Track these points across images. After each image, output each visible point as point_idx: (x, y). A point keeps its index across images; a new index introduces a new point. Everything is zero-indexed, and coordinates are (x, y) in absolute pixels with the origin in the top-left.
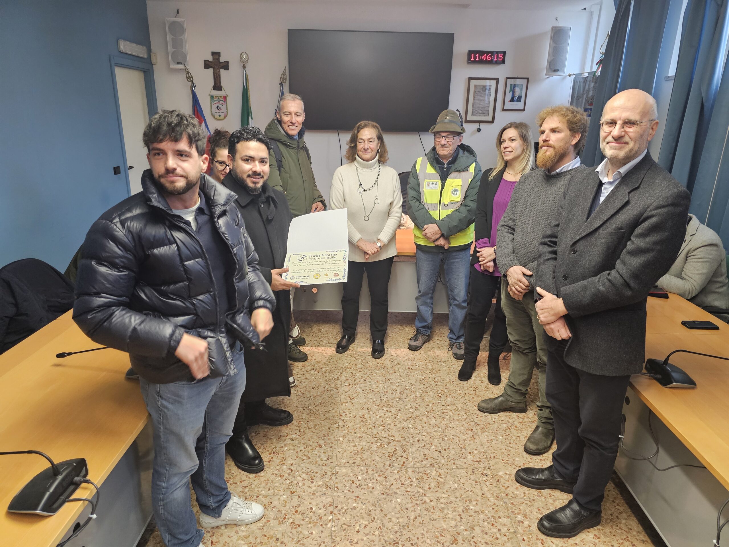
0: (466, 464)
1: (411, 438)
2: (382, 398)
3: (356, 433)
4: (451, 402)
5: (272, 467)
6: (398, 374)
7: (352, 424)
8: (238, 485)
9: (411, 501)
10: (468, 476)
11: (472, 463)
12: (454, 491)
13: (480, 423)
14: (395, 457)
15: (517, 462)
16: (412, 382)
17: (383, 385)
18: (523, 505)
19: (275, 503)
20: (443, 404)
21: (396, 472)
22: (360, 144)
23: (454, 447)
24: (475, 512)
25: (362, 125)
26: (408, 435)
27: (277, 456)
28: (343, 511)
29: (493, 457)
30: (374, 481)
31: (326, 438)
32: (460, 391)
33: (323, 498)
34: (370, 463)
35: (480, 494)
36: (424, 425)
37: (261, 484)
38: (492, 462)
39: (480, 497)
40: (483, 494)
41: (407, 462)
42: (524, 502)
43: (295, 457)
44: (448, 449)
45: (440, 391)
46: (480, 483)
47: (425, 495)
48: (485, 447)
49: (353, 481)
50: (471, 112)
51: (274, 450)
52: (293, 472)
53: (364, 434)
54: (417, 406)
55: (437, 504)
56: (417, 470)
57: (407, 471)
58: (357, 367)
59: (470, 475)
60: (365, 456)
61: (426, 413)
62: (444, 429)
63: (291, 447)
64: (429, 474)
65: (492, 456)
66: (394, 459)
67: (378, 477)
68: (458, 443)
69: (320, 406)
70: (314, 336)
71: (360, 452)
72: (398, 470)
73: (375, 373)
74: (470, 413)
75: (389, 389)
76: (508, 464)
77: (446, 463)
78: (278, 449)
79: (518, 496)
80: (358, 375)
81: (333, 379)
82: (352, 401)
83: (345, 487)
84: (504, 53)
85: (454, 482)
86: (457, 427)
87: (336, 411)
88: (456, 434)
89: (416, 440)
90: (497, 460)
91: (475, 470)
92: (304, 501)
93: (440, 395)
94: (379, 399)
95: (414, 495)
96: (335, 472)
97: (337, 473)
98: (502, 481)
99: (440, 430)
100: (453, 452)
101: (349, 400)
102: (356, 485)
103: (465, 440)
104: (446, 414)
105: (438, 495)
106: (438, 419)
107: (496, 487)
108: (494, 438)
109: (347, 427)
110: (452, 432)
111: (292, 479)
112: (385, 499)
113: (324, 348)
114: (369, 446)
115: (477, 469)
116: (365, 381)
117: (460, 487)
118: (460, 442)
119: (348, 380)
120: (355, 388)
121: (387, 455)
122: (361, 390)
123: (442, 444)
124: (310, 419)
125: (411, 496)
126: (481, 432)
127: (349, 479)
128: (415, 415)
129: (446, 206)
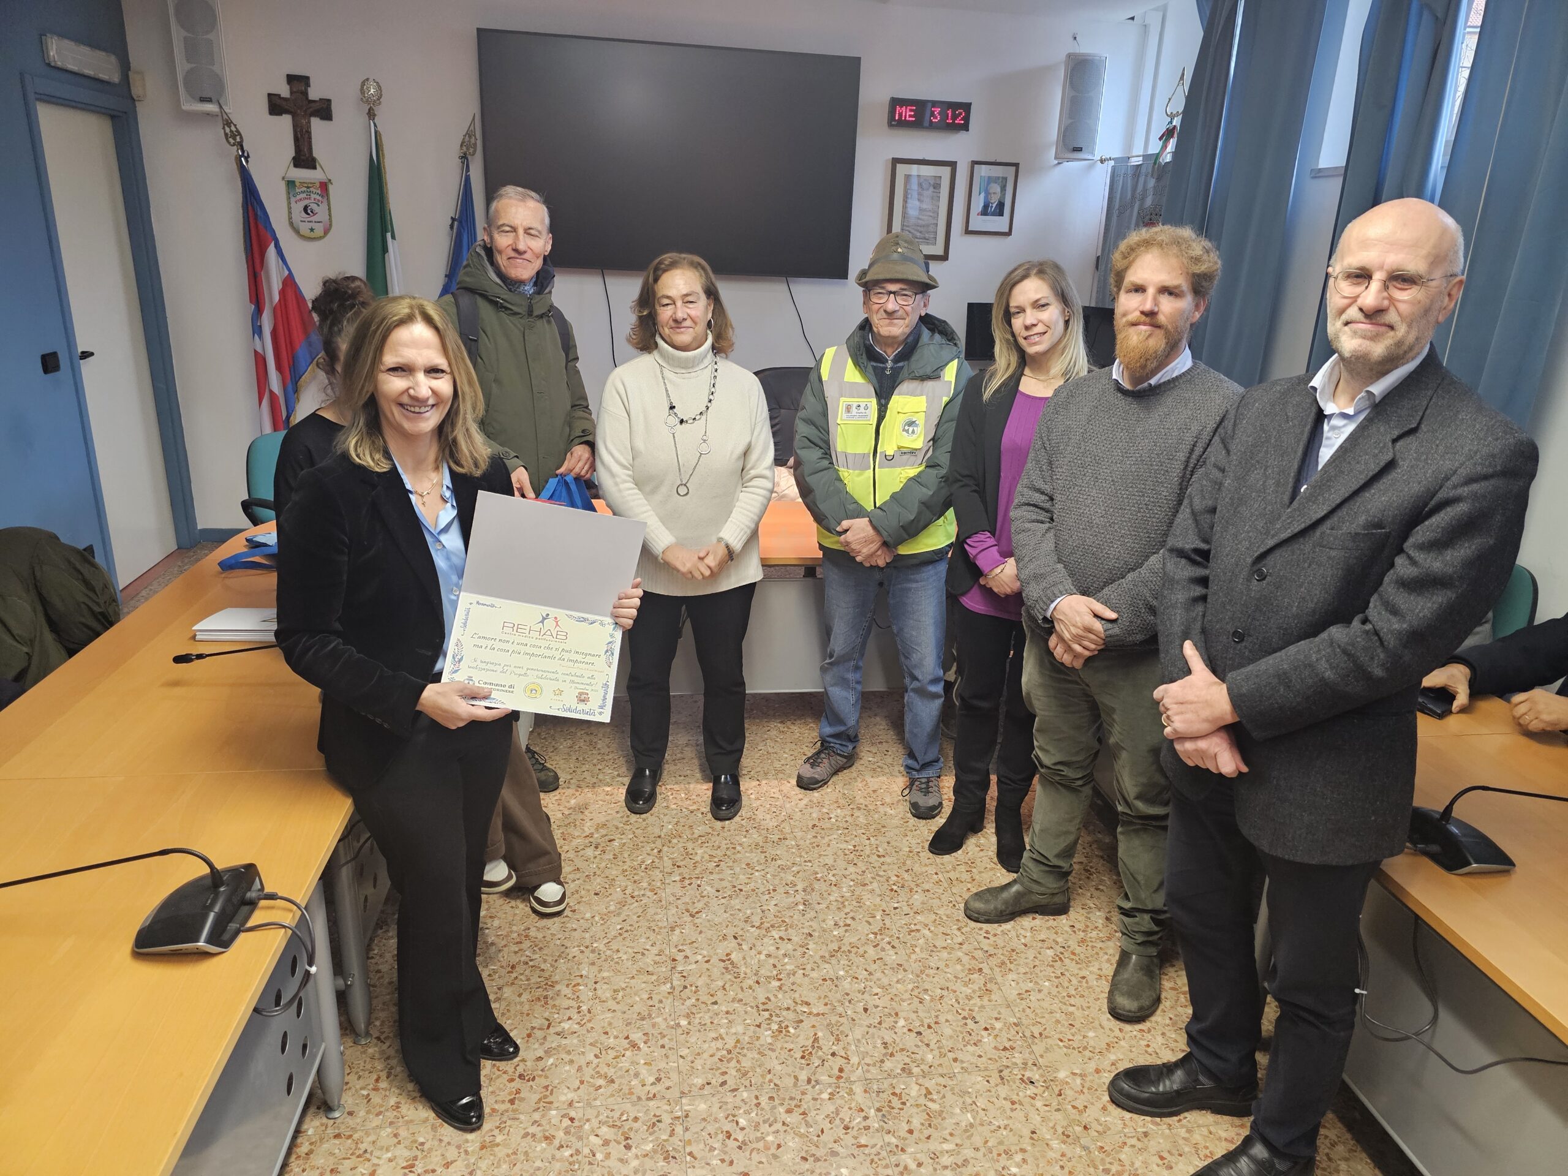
0: (984, 1059)
1: (847, 1004)
2: (764, 908)
3: (715, 1003)
4: (923, 903)
5: (523, 1114)
6: (793, 843)
7: (704, 979)
9: (873, 1171)
10: (993, 1090)
11: (995, 1054)
12: (966, 1131)
13: (996, 951)
14: (819, 1058)
16: (827, 861)
17: (763, 873)
20: (906, 909)
21: (825, 1096)
22: (665, 308)
23: (949, 1017)
25: (666, 262)
26: (838, 996)
27: (531, 1083)
29: (1037, 1035)
30: (778, 1126)
31: (646, 1025)
32: (936, 874)
35: (1026, 1133)
36: (873, 967)
39: (1027, 1140)
40: (1033, 1132)
41: (847, 1069)
43: (578, 1083)
44: (936, 1023)
45: (895, 878)
46: (1021, 1104)
47: (903, 1150)
48: (1017, 1010)
49: (727, 1132)
51: (520, 1069)
52: (576, 1123)
53: (736, 1005)
54: (848, 921)
55: (935, 1170)
56: (875, 1087)
57: (851, 1092)
58: (696, 831)
59: (997, 1085)
60: (746, 1063)
61: (872, 936)
62: (918, 972)
63: (564, 1056)
64: (903, 1095)
65: (1036, 1031)
66: (817, 1062)
67: (786, 1115)
68: (956, 1005)
69: (620, 938)
71: (735, 1052)
72: (829, 1090)
73: (740, 844)
75: (777, 882)
77: (936, 1062)
78: (529, 1063)
79: (1109, 1129)
80: (700, 852)
81: (643, 866)
82: (697, 921)
83: (709, 1151)
84: (967, 107)
85: (964, 1109)
86: (947, 965)
87: (660, 951)
88: (947, 984)
89: (860, 1008)
90: (1050, 1041)
91: (1006, 1073)
93: (895, 888)
94: (759, 911)
95: (879, 1153)
96: (679, 1114)
97: (687, 1116)
100: (948, 1031)
101: (687, 918)
102: (738, 1144)
103: (969, 998)
104: (918, 934)
105: (932, 1148)
106: (902, 952)
107: (1059, 1110)
109: (694, 988)
110: (936, 979)
111: (577, 1145)
112: (813, 1172)
114: (752, 1034)
115: (1009, 1070)
116: (718, 866)
117: (978, 1119)
118: (959, 1003)
119: (678, 867)
120: (699, 886)
121: (799, 1055)
122: (714, 891)
123: (921, 1014)
124: (598, 975)
125: (872, 1157)
126: (1000, 975)
127: (717, 1129)
128: (847, 944)
129: (888, 459)
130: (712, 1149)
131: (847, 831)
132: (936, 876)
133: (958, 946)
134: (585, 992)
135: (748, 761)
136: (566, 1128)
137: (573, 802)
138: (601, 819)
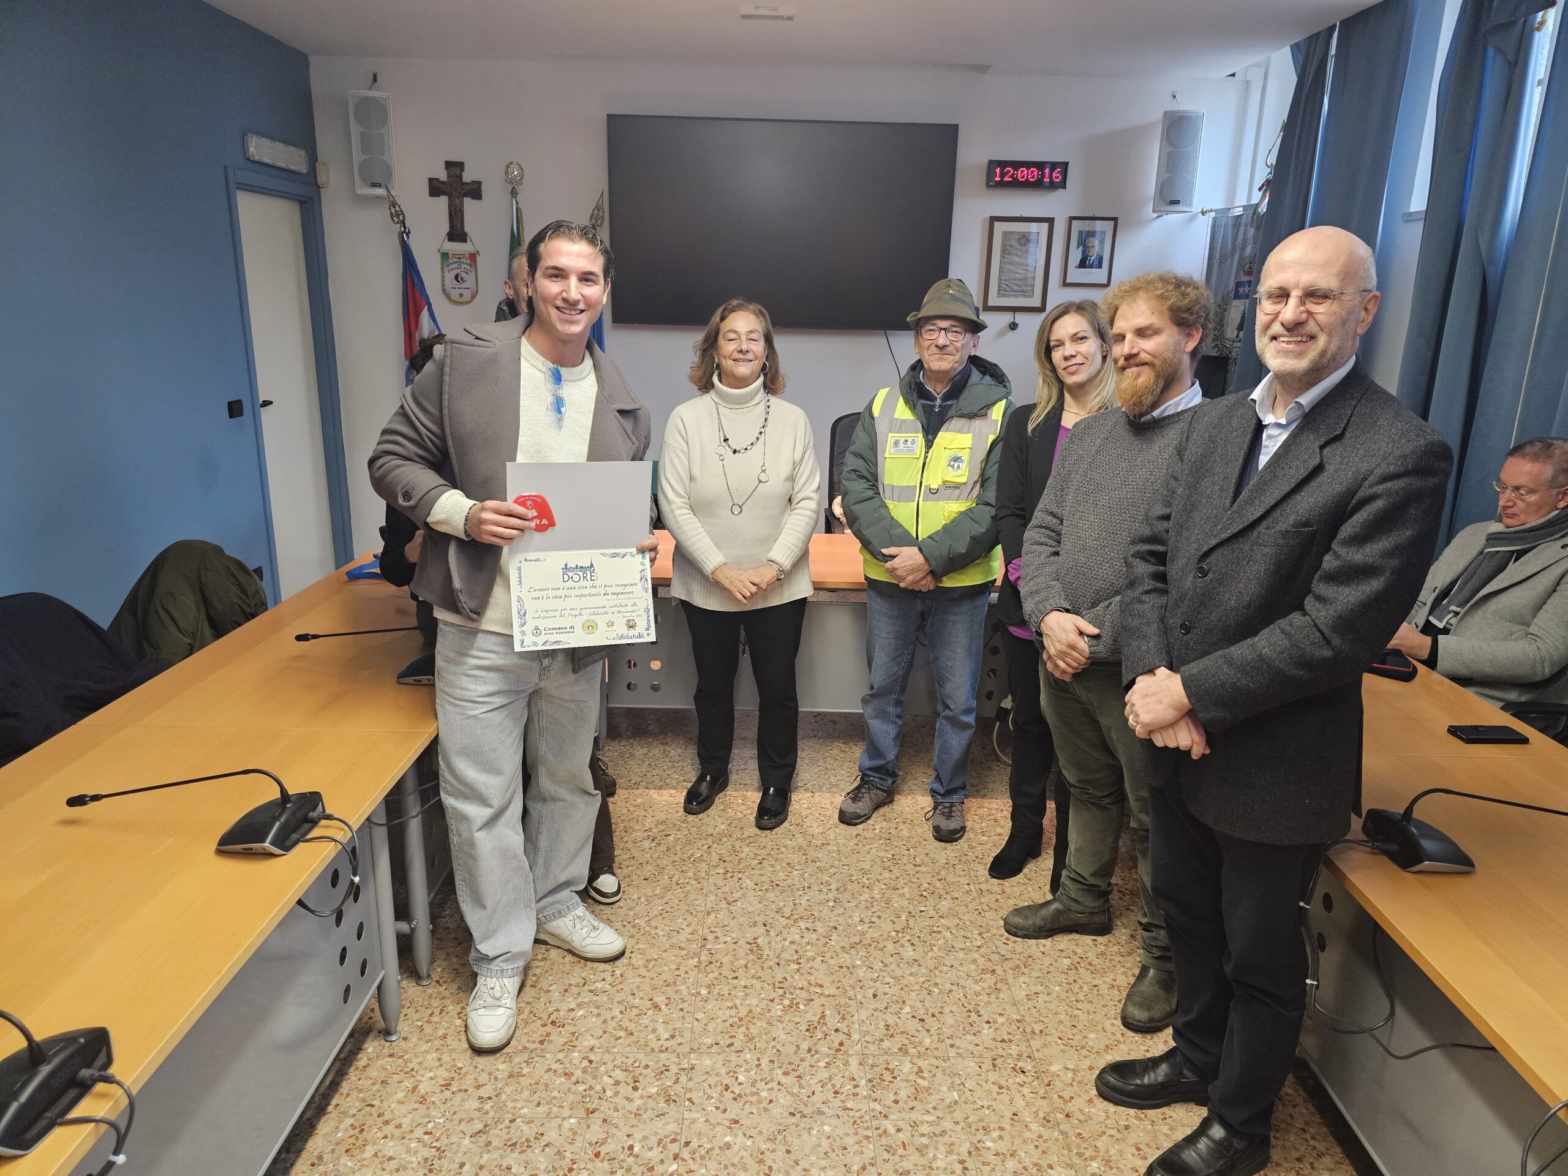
0: (980, 1048)
1: (859, 989)
2: (797, 902)
3: (736, 978)
4: (950, 909)
5: (548, 1056)
6: (835, 848)
7: (730, 957)
8: (469, 1096)
9: (854, 1131)
10: (984, 1075)
11: (992, 1044)
12: (949, 1107)
14: (823, 1032)
16: (864, 866)
17: (801, 872)
18: (1104, 1138)
19: (552, 1135)
20: (932, 913)
21: (822, 1064)
22: (728, 343)
23: (954, 1009)
24: (995, 1155)
26: (852, 982)
27: (561, 1029)
28: (703, 1152)
29: (1038, 1032)
30: (774, 1085)
31: (670, 990)
32: (968, 884)
33: (659, 1123)
34: (765, 1045)
35: (1008, 1114)
36: (889, 960)
37: (521, 1092)
38: (1036, 1043)
39: (1008, 1121)
40: (1015, 1114)
41: (847, 1043)
42: (1104, 1133)
43: (601, 1032)
44: (940, 1013)
45: (926, 885)
46: (1008, 1089)
47: (885, 1116)
48: (1022, 1008)
49: (726, 1085)
50: (996, 288)
51: (553, 1017)
52: (594, 1065)
53: (754, 981)
54: (874, 919)
55: (913, 1136)
56: (870, 1061)
57: (846, 1063)
59: (988, 1071)
60: (754, 1030)
61: (894, 934)
62: (932, 968)
63: (592, 1009)
64: (896, 1070)
65: (1037, 1029)
66: (820, 1035)
67: (783, 1077)
68: (963, 999)
69: (660, 917)
71: (745, 1020)
72: (827, 1060)
73: (785, 846)
74: (990, 935)
75: (812, 880)
76: (1071, 1046)
77: (933, 1046)
78: (561, 1013)
79: (1091, 1118)
80: (746, 850)
81: (692, 859)
82: (732, 908)
83: (707, 1099)
84: (1065, 166)
85: (952, 1087)
86: (961, 964)
87: (694, 931)
88: (958, 981)
89: (870, 993)
90: (1048, 1038)
91: (999, 1061)
92: (614, 1131)
93: (925, 893)
94: (791, 904)
95: (862, 1117)
96: (686, 1066)
97: (692, 1069)
98: (1058, 1084)
99: (924, 971)
100: (950, 1020)
101: (724, 905)
102: (733, 1095)
103: (977, 994)
104: (938, 936)
105: (914, 1118)
106: (920, 949)
107: (1045, 1098)
109: (718, 964)
110: (949, 975)
111: (592, 1082)
112: (797, 1126)
113: (673, 791)
114: (764, 1007)
115: (1003, 1059)
116: (761, 863)
117: (964, 1098)
118: (966, 998)
119: (724, 861)
120: (740, 879)
121: (804, 1027)
122: (752, 884)
123: (926, 1004)
125: (854, 1119)
126: (1012, 977)
127: (718, 1082)
128: (869, 939)
129: (933, 493)
130: (710, 1097)
131: (888, 842)
132: (967, 886)
133: (976, 949)
135: (805, 775)
136: (584, 1068)
137: (639, 800)
138: (662, 817)
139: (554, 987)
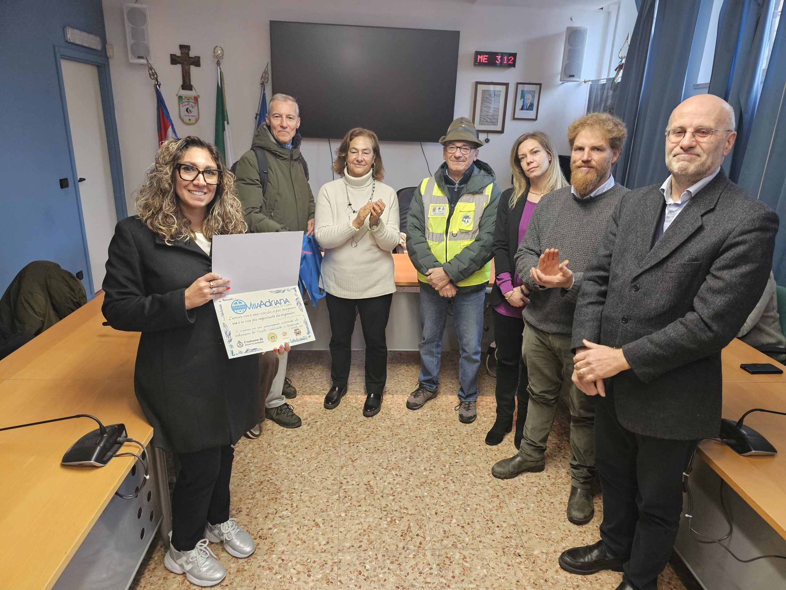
0: (495, 542)
1: (427, 510)
2: (390, 459)
3: (360, 506)
5: (259, 557)
6: (407, 427)
7: (355, 494)
10: (499, 558)
11: (501, 540)
12: (482, 578)
13: (507, 487)
14: (410, 536)
15: (553, 537)
16: (424, 437)
17: (390, 441)
20: (462, 463)
21: (411, 556)
23: (479, 519)
25: (356, 132)
26: (423, 506)
27: (265, 541)
29: (525, 531)
30: (386, 570)
31: (324, 515)
34: (379, 546)
35: (514, 581)
36: (442, 492)
38: (525, 538)
39: (514, 585)
40: (518, 581)
41: (424, 543)
43: (287, 542)
44: (472, 522)
45: (457, 447)
46: (513, 566)
47: (449, 586)
48: (515, 517)
49: (360, 571)
51: (260, 534)
52: (285, 562)
53: (370, 507)
54: (432, 468)
56: (437, 553)
57: (425, 555)
58: (359, 419)
59: (501, 556)
60: (372, 537)
61: (443, 476)
62: (465, 496)
63: (282, 528)
64: (452, 558)
65: (524, 529)
66: (409, 539)
67: (390, 565)
68: (483, 513)
69: (316, 471)
70: (305, 380)
71: (367, 531)
72: (414, 553)
73: (380, 426)
75: (397, 446)
76: (543, 539)
77: (470, 542)
78: (265, 531)
79: (559, 582)
80: (360, 429)
81: (331, 436)
82: (355, 464)
84: (514, 55)
85: (483, 567)
86: (480, 493)
87: (335, 478)
88: (480, 503)
89: (433, 512)
90: (531, 535)
91: (506, 550)
93: (457, 452)
94: (387, 460)
95: (436, 587)
96: (336, 561)
97: (340, 562)
98: (539, 562)
99: (461, 497)
100: (478, 527)
101: (350, 462)
102: (364, 578)
103: (491, 510)
104: (467, 476)
105: (464, 586)
106: (458, 485)
107: (532, 571)
108: (524, 505)
109: (350, 498)
110: (474, 499)
111: (284, 573)
114: (377, 523)
115: (508, 548)
116: (368, 437)
117: (489, 573)
118: (485, 512)
119: (348, 436)
120: (357, 446)
121: (400, 534)
122: (365, 449)
123: (465, 517)
124: (303, 489)
125: (432, 589)
126: (508, 499)
127: (355, 569)
128: (430, 480)
129: (454, 236)
130: (351, 579)
131: (435, 422)
132: (479, 447)
133: (487, 483)
134: (296, 497)
135: (389, 385)
136: (279, 564)
138: (312, 410)
139: (259, 515)
